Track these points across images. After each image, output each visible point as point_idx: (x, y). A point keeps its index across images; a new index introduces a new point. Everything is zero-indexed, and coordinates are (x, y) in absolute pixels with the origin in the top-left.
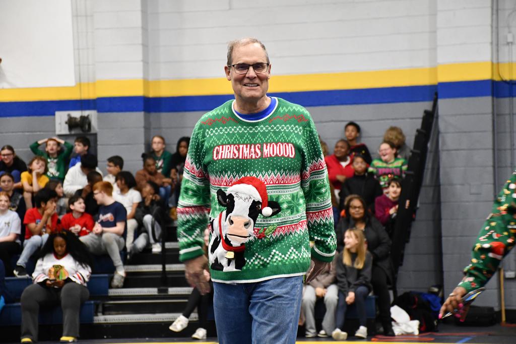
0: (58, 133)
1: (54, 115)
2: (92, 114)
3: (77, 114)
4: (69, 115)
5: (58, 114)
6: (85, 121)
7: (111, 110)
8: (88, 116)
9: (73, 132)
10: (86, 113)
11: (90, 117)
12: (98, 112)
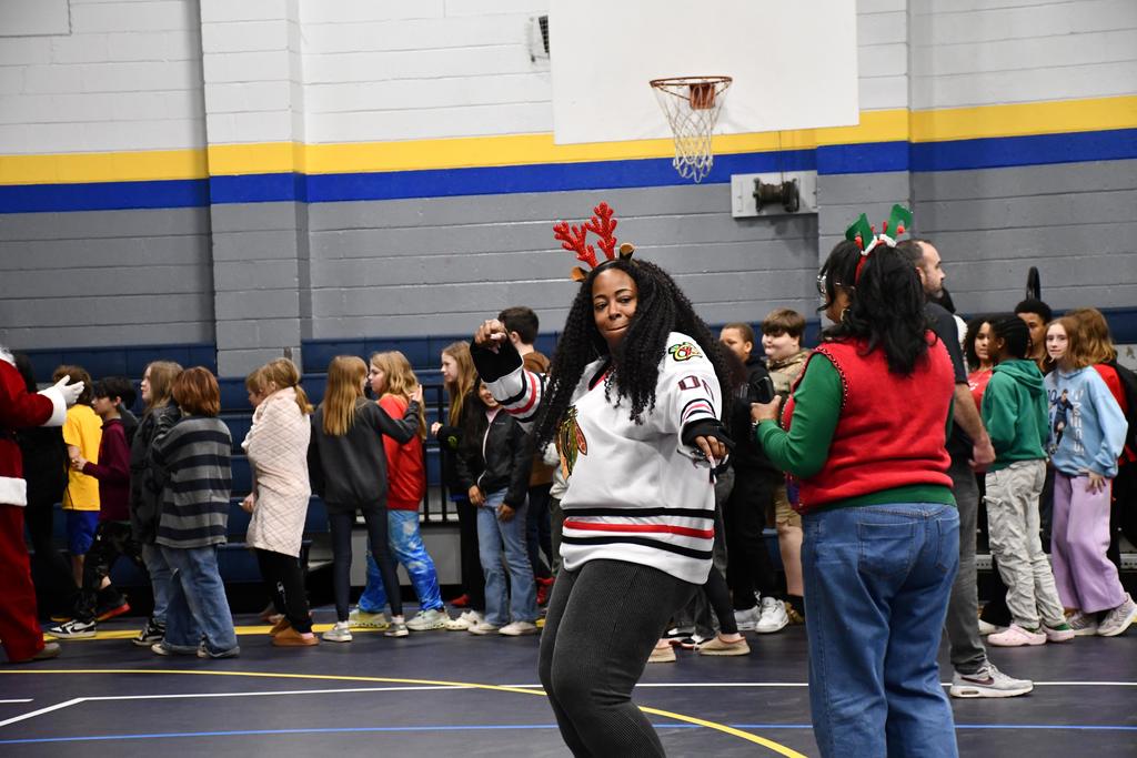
0: (736, 214)
1: (729, 181)
2: (804, 180)
3: (773, 179)
4: (757, 182)
5: (735, 178)
6: (788, 195)
7: (844, 170)
8: (794, 180)
9: (764, 213)
10: (789, 176)
11: (797, 183)
12: (820, 174)
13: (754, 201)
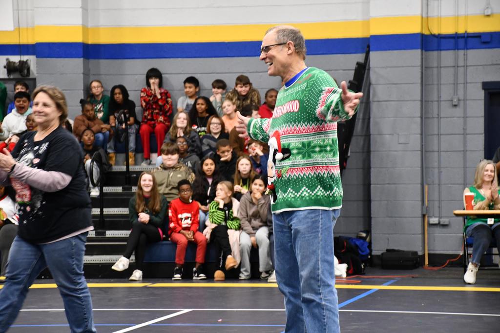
2: (31, 60)
3: (15, 59)
4: (7, 59)
6: (24, 65)
7: (50, 56)
8: (27, 60)
9: (12, 77)
10: (25, 58)
11: (29, 62)
12: (37, 57)
13: (6, 70)
